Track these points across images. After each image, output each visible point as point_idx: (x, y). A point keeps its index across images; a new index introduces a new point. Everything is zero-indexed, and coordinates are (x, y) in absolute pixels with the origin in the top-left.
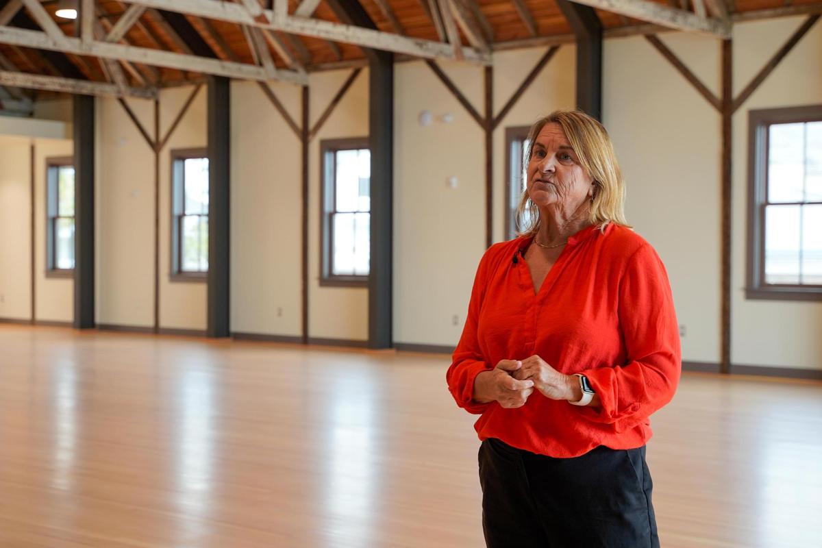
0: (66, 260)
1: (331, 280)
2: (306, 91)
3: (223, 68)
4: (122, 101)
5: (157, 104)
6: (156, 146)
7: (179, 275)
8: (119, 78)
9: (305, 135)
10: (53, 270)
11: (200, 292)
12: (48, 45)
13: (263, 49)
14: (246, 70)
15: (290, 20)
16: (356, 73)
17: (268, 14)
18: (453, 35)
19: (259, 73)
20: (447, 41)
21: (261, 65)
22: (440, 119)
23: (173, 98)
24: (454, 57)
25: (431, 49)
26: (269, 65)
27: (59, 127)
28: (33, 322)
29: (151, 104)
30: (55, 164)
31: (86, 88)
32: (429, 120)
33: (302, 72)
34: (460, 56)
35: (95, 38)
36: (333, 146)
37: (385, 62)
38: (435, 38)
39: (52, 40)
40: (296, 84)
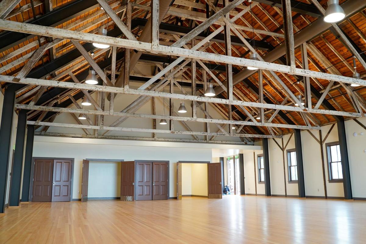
0: (263, 179)
1: (332, 181)
2: (320, 131)
3: (298, 127)
4: (274, 139)
5: (282, 139)
6: (283, 149)
7: (291, 181)
8: (273, 133)
9: (321, 143)
10: (260, 182)
11: (296, 185)
12: (254, 125)
13: (308, 121)
14: (304, 127)
15: (313, 110)
16: (334, 125)
17: (307, 109)
18: (360, 110)
19: (307, 128)
20: (359, 112)
21: (308, 126)
22: (360, 134)
23: (286, 137)
24: (362, 116)
25: (354, 115)
26: (309, 125)
27: (260, 147)
28: (256, 195)
29: (281, 139)
30: (259, 156)
31: (265, 136)
32: (356, 135)
33: (319, 126)
34: (363, 116)
35: (265, 122)
36: (329, 145)
37: (341, 120)
38: (355, 112)
39: (255, 123)
40: (317, 130)
